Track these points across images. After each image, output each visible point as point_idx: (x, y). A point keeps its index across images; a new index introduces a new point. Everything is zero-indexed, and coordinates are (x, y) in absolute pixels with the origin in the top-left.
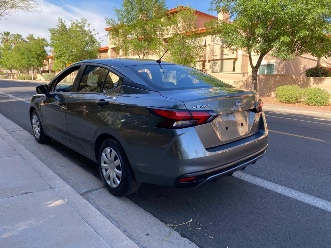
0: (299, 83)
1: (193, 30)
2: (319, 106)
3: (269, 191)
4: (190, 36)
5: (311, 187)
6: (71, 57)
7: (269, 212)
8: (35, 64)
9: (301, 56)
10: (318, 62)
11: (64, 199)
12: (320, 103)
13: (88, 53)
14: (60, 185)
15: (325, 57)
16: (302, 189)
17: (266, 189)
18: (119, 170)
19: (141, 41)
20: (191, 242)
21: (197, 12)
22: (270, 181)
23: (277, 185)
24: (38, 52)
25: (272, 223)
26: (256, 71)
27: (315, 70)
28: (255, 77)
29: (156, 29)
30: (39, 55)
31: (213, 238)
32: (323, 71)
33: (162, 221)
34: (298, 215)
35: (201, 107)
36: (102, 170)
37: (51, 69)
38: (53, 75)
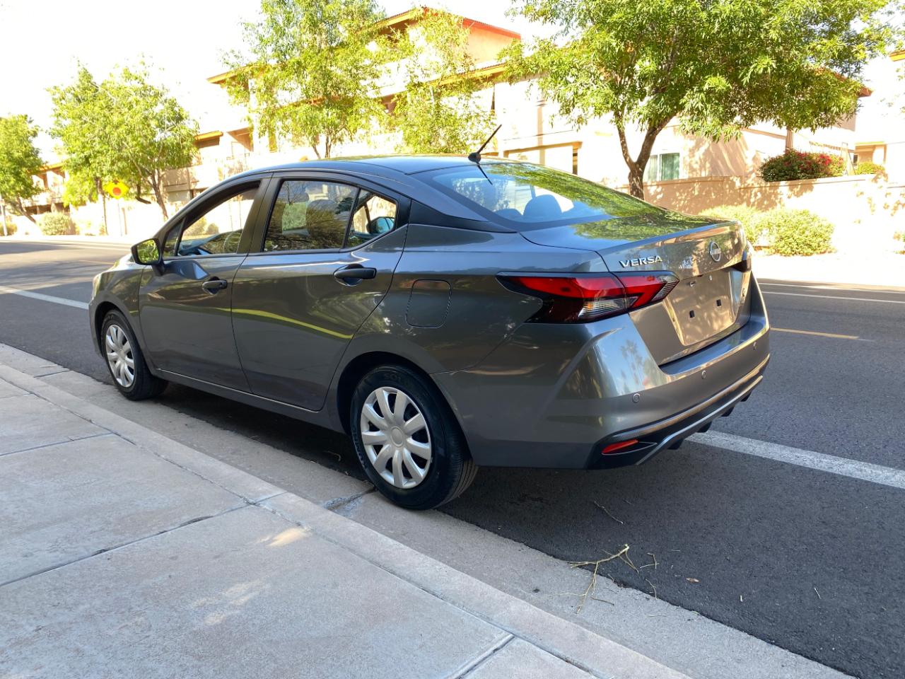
0: (752, 200)
1: (460, 70)
2: (807, 255)
3: (782, 465)
4: (453, 88)
5: (876, 448)
6: (120, 164)
7: (803, 512)
8: (10, 189)
9: (749, 127)
10: (788, 140)
11: (299, 525)
12: (810, 246)
13: (164, 149)
14: (270, 496)
15: (810, 128)
16: (856, 453)
17: (772, 461)
18: (424, 440)
19: (320, 109)
20: (649, 596)
21: (467, 22)
22: (775, 442)
23: (794, 449)
24: (16, 155)
25: (821, 534)
26: (641, 174)
27: (785, 161)
28: (638, 189)
29: (358, 74)
30: (20, 163)
31: (696, 581)
32: (806, 163)
33: (554, 557)
34: (873, 513)
35: (641, 263)
36: (365, 446)
37: (57, 202)
38: (66, 217)
